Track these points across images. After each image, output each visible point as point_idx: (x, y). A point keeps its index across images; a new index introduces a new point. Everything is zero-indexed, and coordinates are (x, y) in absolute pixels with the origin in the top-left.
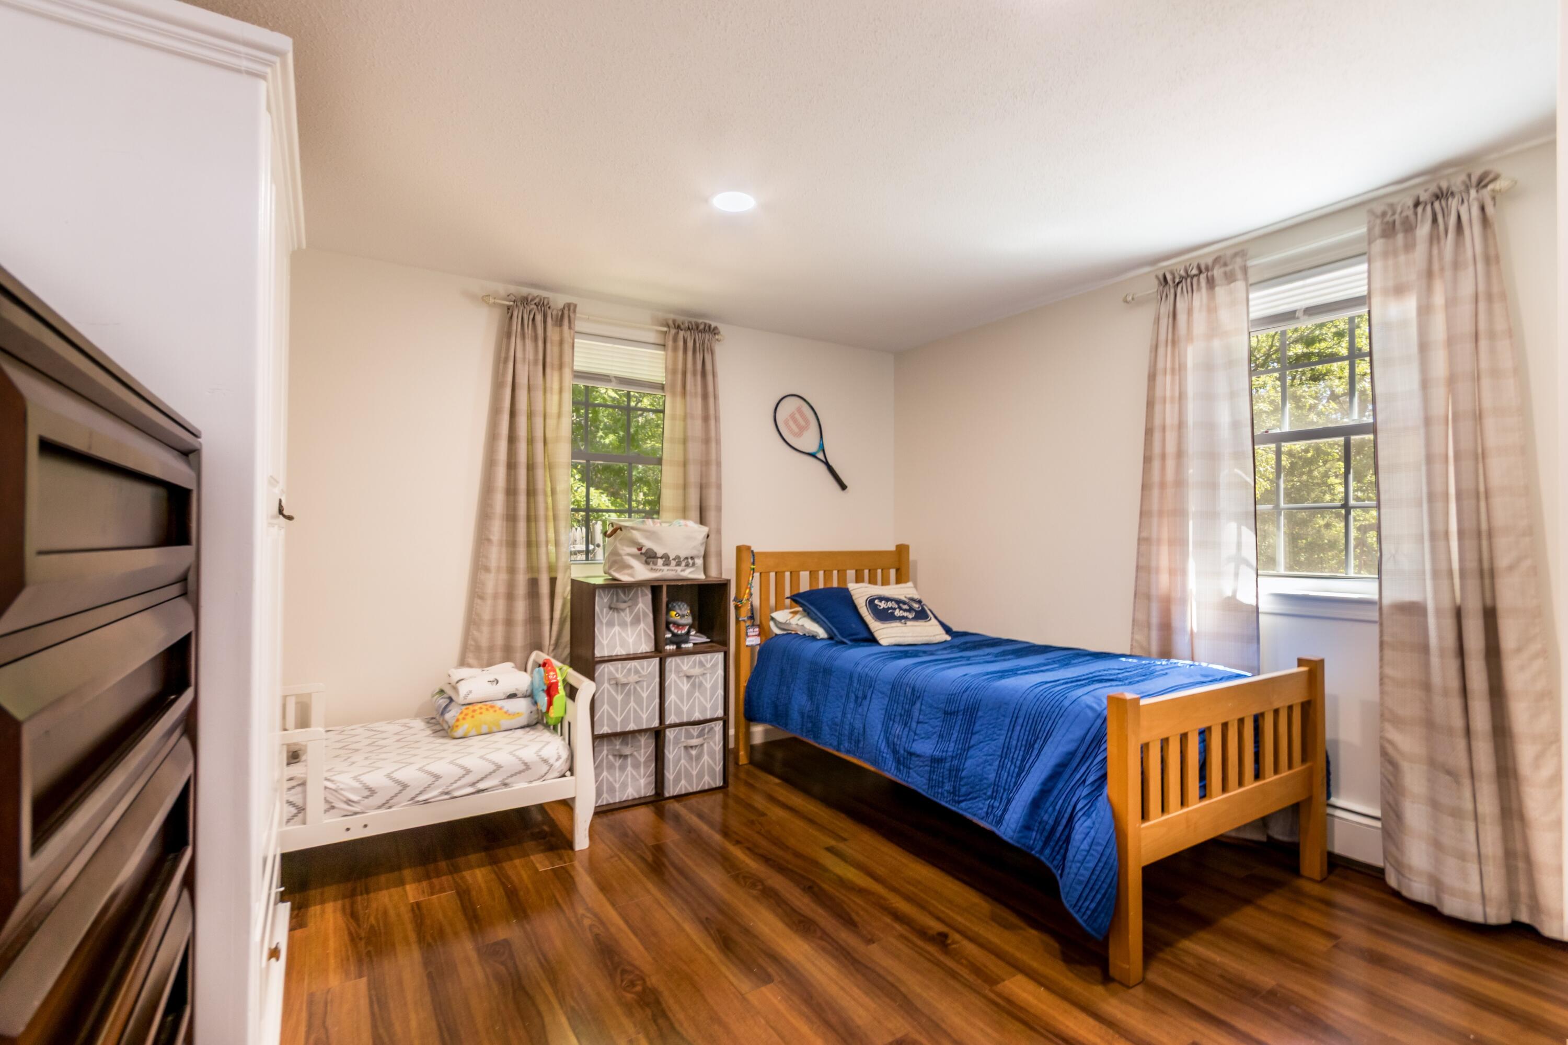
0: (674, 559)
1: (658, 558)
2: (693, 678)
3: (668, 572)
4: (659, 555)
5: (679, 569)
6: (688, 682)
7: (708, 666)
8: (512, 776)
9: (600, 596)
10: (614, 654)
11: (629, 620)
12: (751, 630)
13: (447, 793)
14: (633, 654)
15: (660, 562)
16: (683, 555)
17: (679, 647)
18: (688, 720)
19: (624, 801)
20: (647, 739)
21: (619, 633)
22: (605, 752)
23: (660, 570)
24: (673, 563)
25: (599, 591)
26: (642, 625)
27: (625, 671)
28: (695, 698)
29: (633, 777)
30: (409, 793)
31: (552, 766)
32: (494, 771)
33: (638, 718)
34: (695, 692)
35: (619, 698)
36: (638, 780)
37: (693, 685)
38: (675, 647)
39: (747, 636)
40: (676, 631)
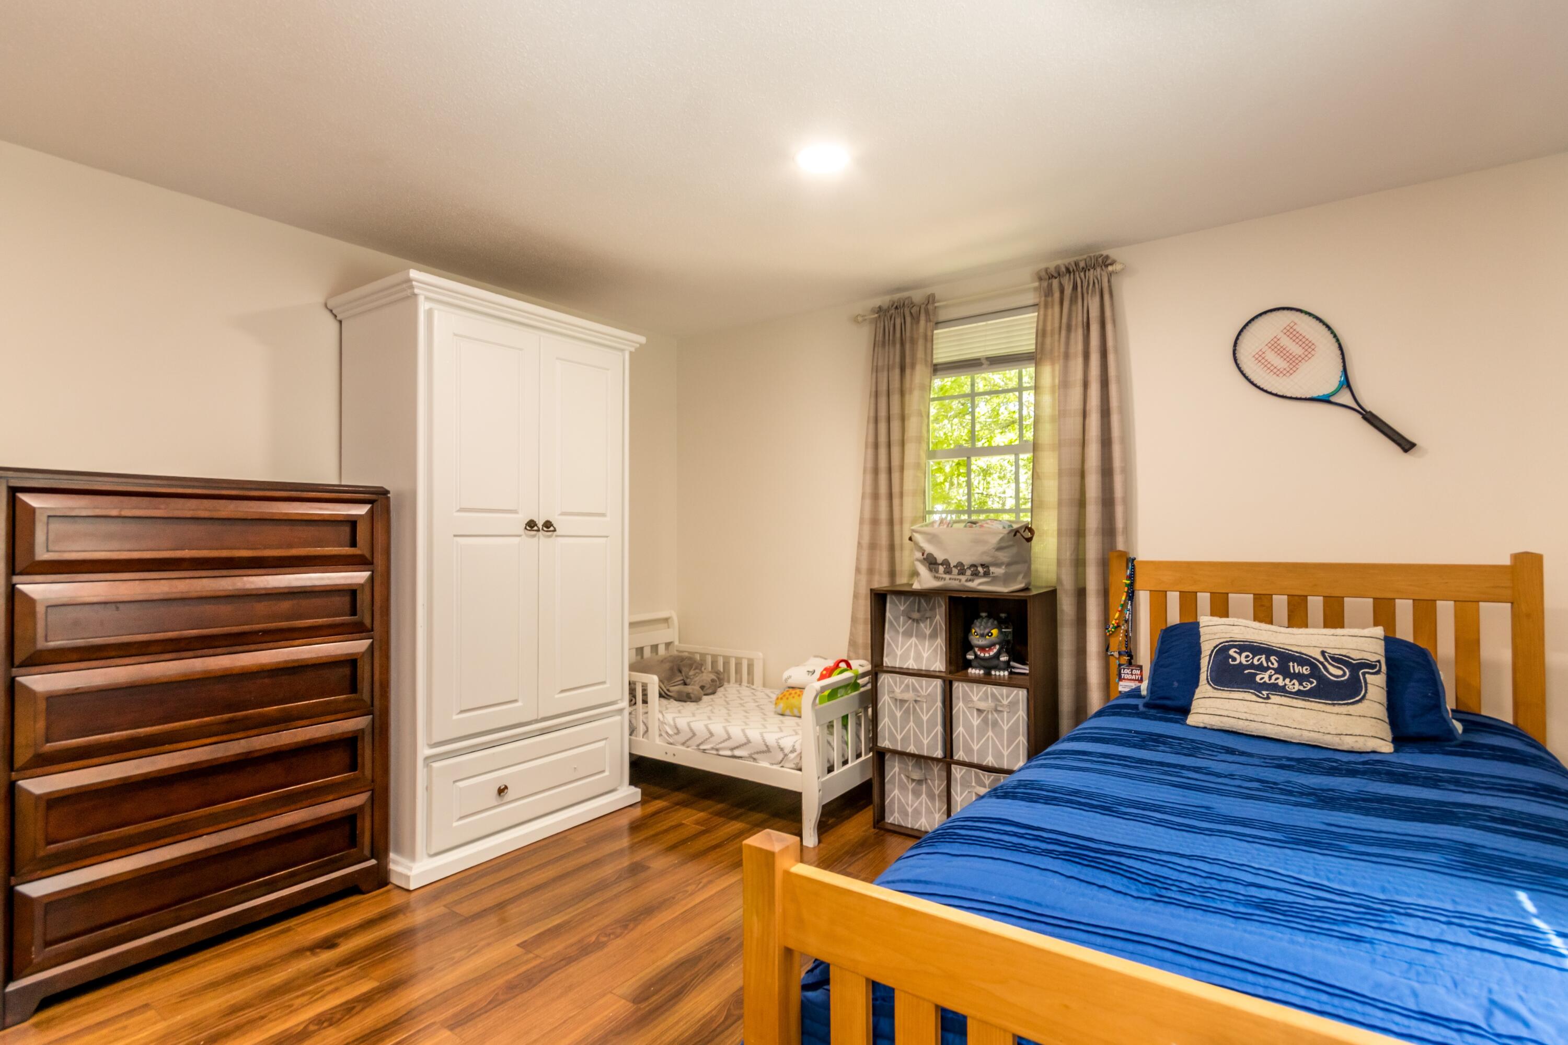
0: (955, 567)
1: (939, 564)
2: (985, 713)
3: (951, 581)
4: (940, 560)
5: (963, 578)
6: (979, 716)
7: (1005, 702)
8: (757, 753)
9: (892, 602)
10: (905, 667)
11: (928, 632)
12: (1127, 671)
13: (717, 750)
14: (925, 670)
15: (941, 569)
16: (967, 561)
17: (988, 674)
18: (980, 762)
19: (917, 830)
20: (940, 770)
21: (916, 645)
22: (897, 769)
23: (942, 578)
24: (955, 571)
25: (891, 598)
26: (939, 640)
27: (903, 686)
28: (988, 738)
29: (927, 807)
30: (696, 741)
31: (786, 755)
32: (745, 744)
33: (918, 742)
34: (988, 731)
35: (899, 714)
36: (932, 813)
37: (985, 721)
38: (982, 672)
39: (1120, 679)
40: (979, 653)
